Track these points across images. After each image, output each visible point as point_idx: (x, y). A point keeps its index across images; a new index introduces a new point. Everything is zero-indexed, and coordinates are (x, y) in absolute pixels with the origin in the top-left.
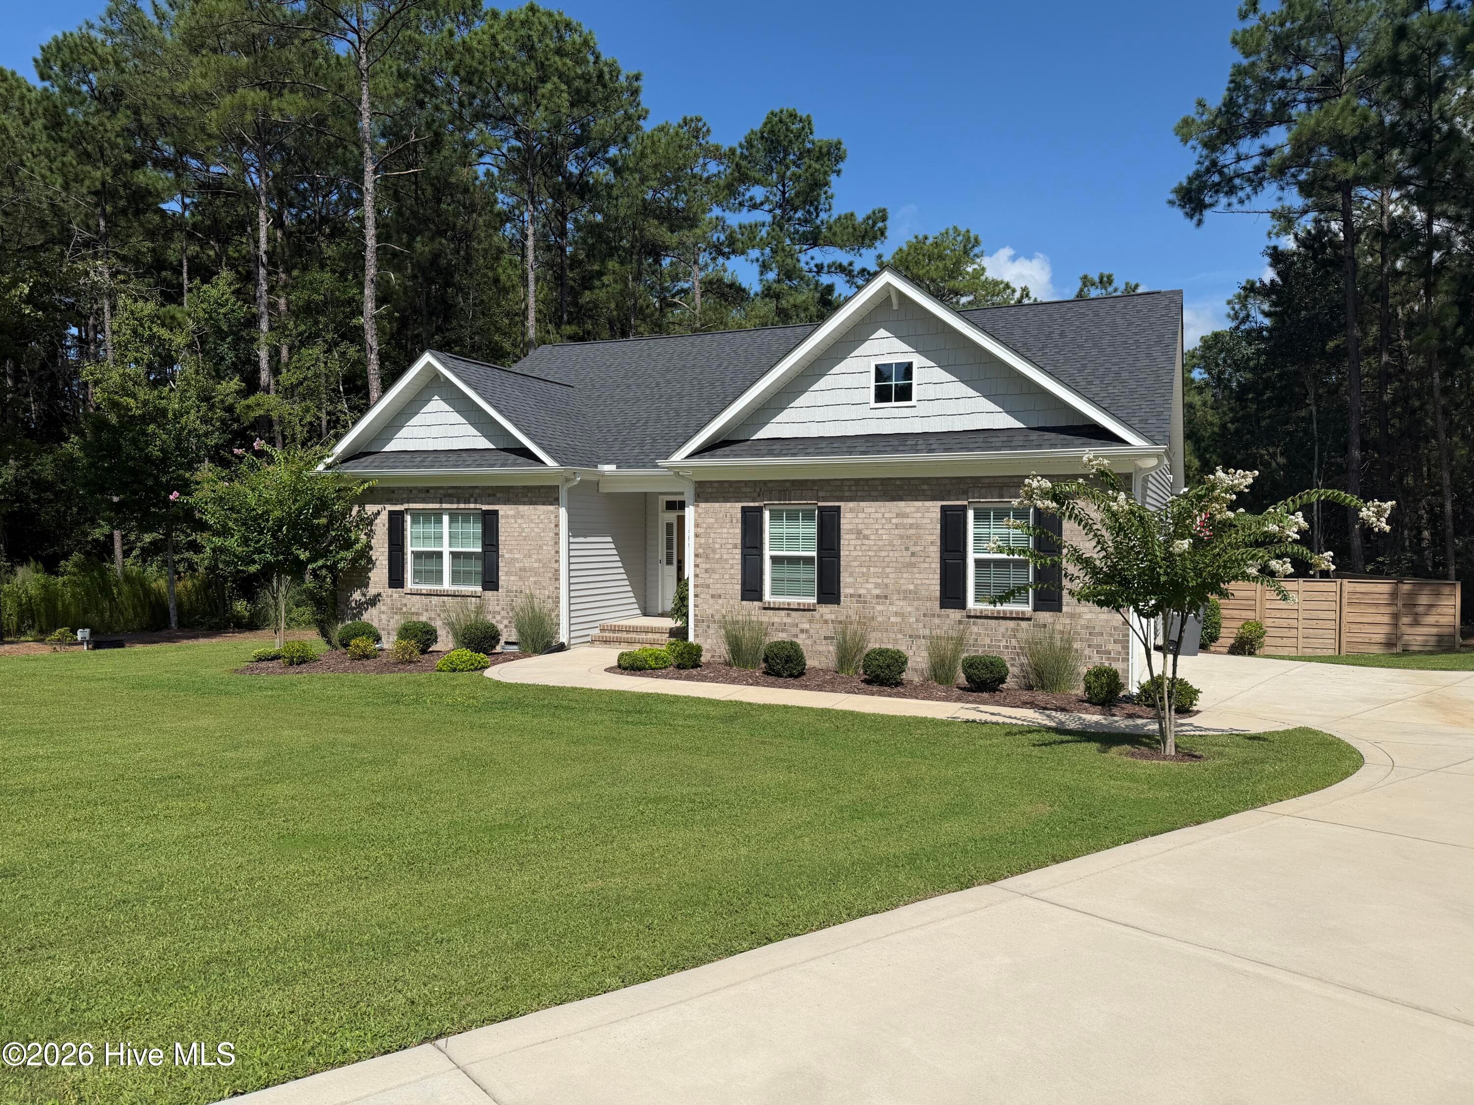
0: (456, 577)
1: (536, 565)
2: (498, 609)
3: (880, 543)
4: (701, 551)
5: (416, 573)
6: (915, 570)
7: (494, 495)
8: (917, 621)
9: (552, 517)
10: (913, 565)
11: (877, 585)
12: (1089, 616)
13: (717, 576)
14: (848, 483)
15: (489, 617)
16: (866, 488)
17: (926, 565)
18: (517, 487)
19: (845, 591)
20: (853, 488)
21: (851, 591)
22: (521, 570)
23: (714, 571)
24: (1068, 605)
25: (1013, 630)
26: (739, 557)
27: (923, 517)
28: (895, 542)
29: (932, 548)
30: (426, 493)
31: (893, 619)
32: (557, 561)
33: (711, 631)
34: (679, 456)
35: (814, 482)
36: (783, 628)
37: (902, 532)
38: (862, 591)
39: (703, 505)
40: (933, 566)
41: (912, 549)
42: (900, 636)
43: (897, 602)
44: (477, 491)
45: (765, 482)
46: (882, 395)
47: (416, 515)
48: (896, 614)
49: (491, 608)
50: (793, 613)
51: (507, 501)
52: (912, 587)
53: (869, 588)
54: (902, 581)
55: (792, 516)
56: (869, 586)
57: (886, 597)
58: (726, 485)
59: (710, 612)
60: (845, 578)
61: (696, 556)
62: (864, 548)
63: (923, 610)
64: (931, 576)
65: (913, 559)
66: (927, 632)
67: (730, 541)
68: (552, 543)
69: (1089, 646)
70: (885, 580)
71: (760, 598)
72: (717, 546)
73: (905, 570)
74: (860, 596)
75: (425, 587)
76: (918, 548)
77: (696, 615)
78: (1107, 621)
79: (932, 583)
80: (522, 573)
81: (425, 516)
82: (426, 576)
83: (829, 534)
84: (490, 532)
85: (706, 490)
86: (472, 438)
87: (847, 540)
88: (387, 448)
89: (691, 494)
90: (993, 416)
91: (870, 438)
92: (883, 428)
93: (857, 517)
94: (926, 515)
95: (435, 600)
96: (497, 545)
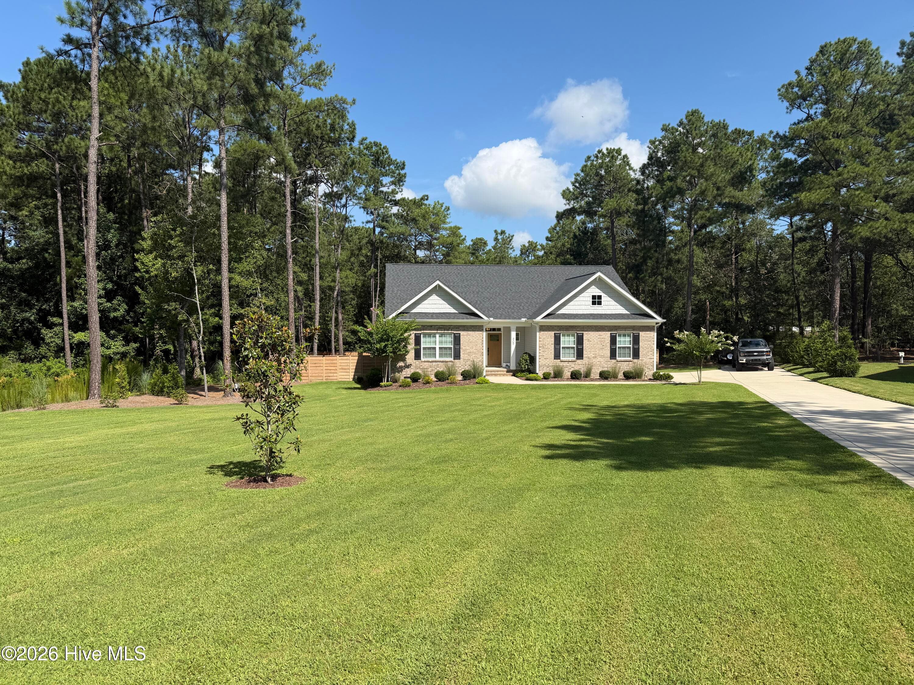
0: (441, 355)
1: (474, 351)
2: (460, 365)
3: (594, 343)
4: (541, 345)
5: (425, 355)
6: (604, 350)
7: (459, 328)
8: (604, 363)
9: (480, 335)
10: (603, 348)
11: (593, 354)
12: (645, 360)
13: (546, 353)
14: (585, 327)
15: (456, 368)
16: (590, 328)
17: (606, 348)
18: (470, 326)
19: (584, 356)
20: (587, 328)
21: (586, 356)
24: (640, 357)
25: (629, 364)
26: (553, 347)
28: (598, 342)
29: (608, 344)
30: (431, 327)
31: (598, 363)
32: (483, 349)
33: (544, 369)
34: (539, 318)
35: (575, 326)
36: (567, 367)
37: (600, 340)
39: (542, 332)
40: (608, 348)
41: (603, 344)
42: (600, 367)
44: (452, 327)
45: (561, 326)
46: (594, 303)
47: (425, 335)
48: (599, 361)
49: (457, 365)
50: (570, 363)
51: (464, 330)
52: (603, 354)
53: (591, 355)
54: (600, 353)
55: (568, 335)
57: (596, 357)
59: (544, 363)
60: (585, 352)
61: (540, 347)
62: (590, 344)
63: (605, 360)
66: (607, 366)
67: (550, 343)
68: (481, 344)
69: (646, 367)
70: (596, 353)
71: (559, 359)
72: (546, 344)
73: (601, 350)
74: (589, 357)
75: (426, 359)
76: (605, 344)
79: (607, 352)
80: (469, 354)
81: (429, 335)
82: (430, 355)
83: (580, 340)
84: (457, 340)
85: (544, 328)
86: (450, 309)
87: (585, 342)
88: (413, 311)
89: (538, 329)
90: (622, 311)
91: (591, 315)
92: (595, 312)
93: (588, 336)
94: (607, 335)
95: (434, 363)
96: (460, 345)
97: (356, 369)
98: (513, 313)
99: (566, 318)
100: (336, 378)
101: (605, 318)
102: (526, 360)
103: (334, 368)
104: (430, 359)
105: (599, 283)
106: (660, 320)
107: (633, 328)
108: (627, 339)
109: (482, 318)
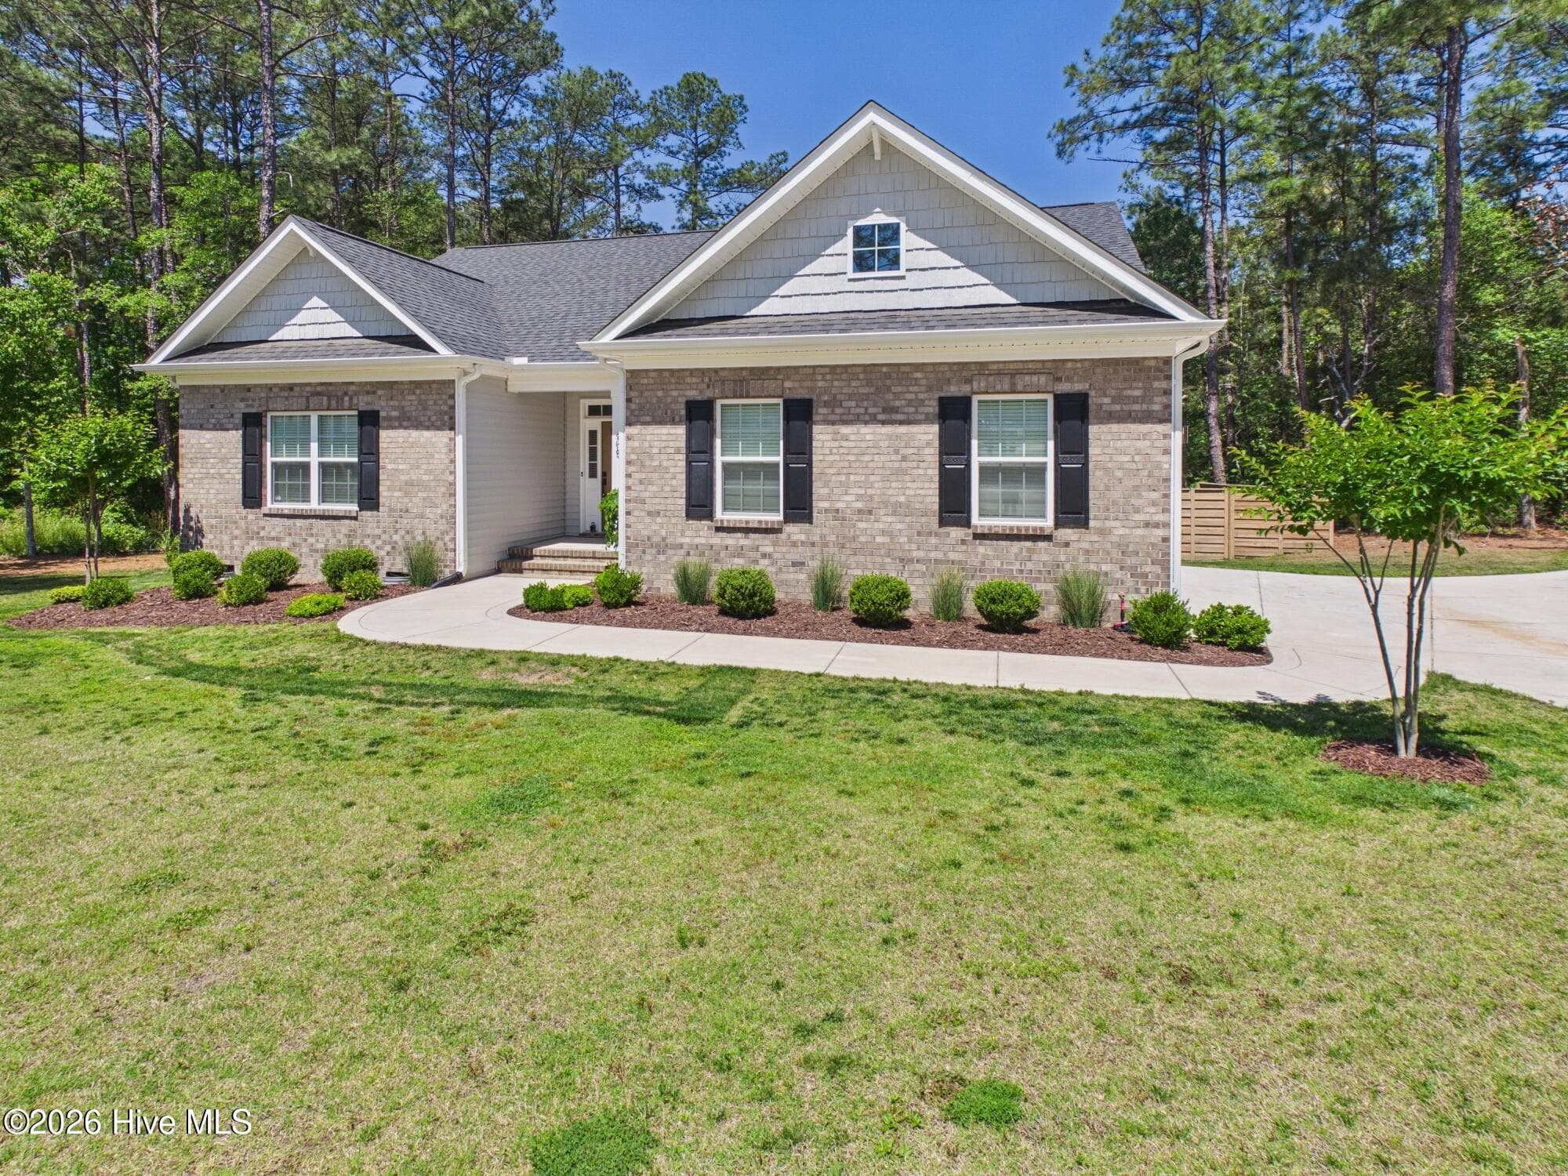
0: (326, 493)
1: (426, 478)
2: (378, 532)
3: (863, 445)
4: (634, 457)
5: (277, 490)
6: (907, 478)
7: (374, 393)
8: (910, 541)
9: (446, 418)
10: (903, 472)
11: (859, 498)
12: (1121, 531)
13: (655, 488)
14: (822, 371)
15: (367, 542)
16: (844, 376)
17: (921, 472)
18: (402, 383)
19: (818, 505)
20: (828, 377)
21: (826, 505)
22: (407, 483)
23: (651, 483)
24: (1095, 519)
25: (1029, 550)
26: (683, 464)
27: (916, 412)
28: (882, 444)
29: (927, 451)
30: (289, 391)
31: (879, 539)
32: (453, 473)
33: (648, 557)
34: (608, 337)
35: (778, 369)
36: (740, 552)
38: (839, 505)
39: (637, 400)
40: (930, 472)
41: (903, 451)
42: (889, 560)
43: (884, 519)
44: (353, 388)
45: (716, 371)
46: (863, 262)
47: (276, 420)
48: (883, 533)
49: (369, 531)
50: (752, 535)
51: (389, 400)
52: (902, 499)
53: (848, 501)
54: (890, 492)
55: (750, 413)
56: (847, 498)
57: (870, 512)
58: (667, 374)
59: (645, 533)
60: (819, 490)
61: (629, 463)
62: (842, 451)
63: (918, 527)
64: (927, 485)
65: (904, 465)
66: (921, 554)
67: (671, 444)
68: (444, 450)
69: (1122, 568)
70: (869, 492)
71: (710, 516)
72: (655, 451)
73: (893, 478)
74: (837, 511)
75: (287, 507)
76: (911, 451)
77: (628, 538)
78: (1143, 537)
79: (928, 493)
80: (408, 488)
81: (290, 426)
82: (290, 493)
83: (801, 435)
84: (370, 438)
85: (644, 382)
86: (343, 326)
87: (821, 441)
88: (242, 337)
90: (999, 289)
92: (869, 304)
93: (833, 413)
95: (299, 522)
96: (377, 454)
104: (293, 507)
105: (889, 167)
106: (1194, 328)
107: (1059, 370)
108: (1028, 426)
109: (433, 351)
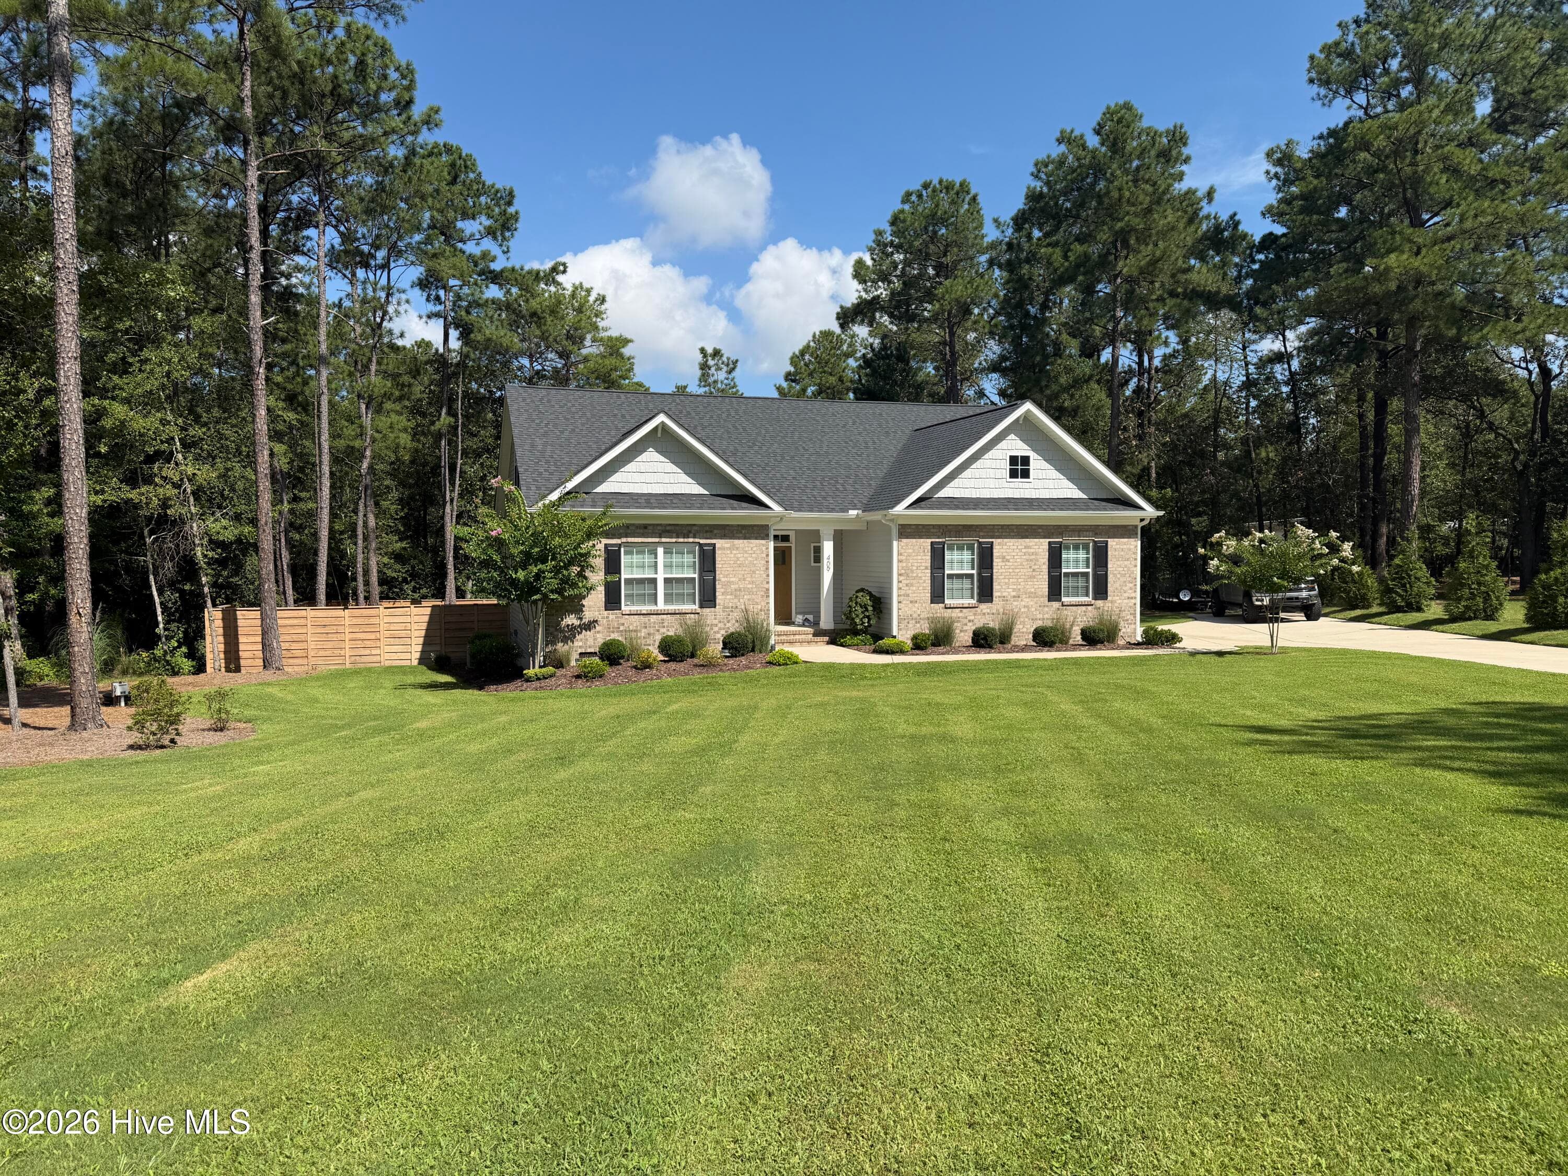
0: (668, 598)
1: (749, 586)
2: (715, 621)
3: (1016, 564)
4: (903, 571)
5: (631, 597)
6: (1035, 580)
7: (712, 532)
8: (1035, 609)
9: (764, 548)
10: (1034, 577)
11: (1014, 590)
12: (1119, 602)
13: (914, 588)
14: (997, 528)
15: (708, 629)
16: (1008, 531)
17: (1041, 577)
18: (733, 526)
19: (995, 594)
20: (1001, 531)
21: (999, 594)
22: (736, 590)
23: (912, 585)
24: (1109, 596)
25: (1085, 611)
26: (928, 575)
28: (1024, 563)
29: (1044, 567)
30: (644, 529)
31: (1023, 610)
32: (768, 583)
33: (910, 626)
34: (900, 508)
35: (976, 526)
36: (957, 620)
37: (1027, 557)
38: (1006, 594)
39: (905, 541)
40: (1044, 577)
41: (1034, 567)
42: (1027, 620)
44: (695, 528)
45: (946, 526)
46: (1013, 474)
47: (630, 548)
48: (1025, 606)
49: (708, 622)
50: (964, 610)
51: (723, 537)
52: (1033, 590)
53: (1009, 592)
54: (1028, 587)
55: (960, 548)
56: (1009, 590)
57: (1019, 597)
58: (920, 527)
59: (909, 613)
60: (996, 586)
61: (900, 575)
62: (1006, 567)
63: (1039, 603)
64: (1043, 583)
65: (1033, 573)
66: (1041, 616)
67: (922, 565)
68: (764, 568)
69: (1119, 618)
70: (1018, 587)
71: (943, 602)
72: (913, 568)
73: (1029, 580)
74: (1004, 597)
75: (634, 608)
76: (1037, 567)
77: (899, 616)
79: (1044, 586)
80: (737, 593)
81: (640, 549)
82: (642, 599)
83: (985, 559)
84: (708, 561)
85: (909, 531)
86: (686, 485)
87: (997, 562)
88: (599, 490)
89: (895, 532)
90: (1072, 491)
91: (1009, 500)
92: (1017, 494)
93: (1003, 548)
94: (1040, 547)
95: (653, 618)
96: (715, 571)
97: (426, 637)
98: (824, 498)
99: (957, 507)
100: (377, 659)
101: (1040, 508)
102: (865, 607)
103: (372, 636)
104: (645, 608)
105: (1025, 428)
106: (1150, 512)
107: (1096, 530)
108: (1082, 555)
109: (767, 507)
